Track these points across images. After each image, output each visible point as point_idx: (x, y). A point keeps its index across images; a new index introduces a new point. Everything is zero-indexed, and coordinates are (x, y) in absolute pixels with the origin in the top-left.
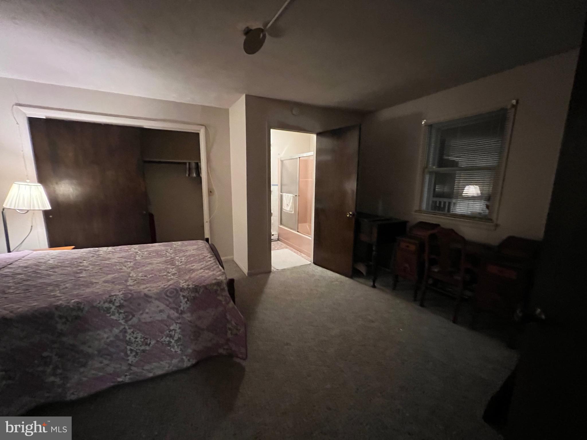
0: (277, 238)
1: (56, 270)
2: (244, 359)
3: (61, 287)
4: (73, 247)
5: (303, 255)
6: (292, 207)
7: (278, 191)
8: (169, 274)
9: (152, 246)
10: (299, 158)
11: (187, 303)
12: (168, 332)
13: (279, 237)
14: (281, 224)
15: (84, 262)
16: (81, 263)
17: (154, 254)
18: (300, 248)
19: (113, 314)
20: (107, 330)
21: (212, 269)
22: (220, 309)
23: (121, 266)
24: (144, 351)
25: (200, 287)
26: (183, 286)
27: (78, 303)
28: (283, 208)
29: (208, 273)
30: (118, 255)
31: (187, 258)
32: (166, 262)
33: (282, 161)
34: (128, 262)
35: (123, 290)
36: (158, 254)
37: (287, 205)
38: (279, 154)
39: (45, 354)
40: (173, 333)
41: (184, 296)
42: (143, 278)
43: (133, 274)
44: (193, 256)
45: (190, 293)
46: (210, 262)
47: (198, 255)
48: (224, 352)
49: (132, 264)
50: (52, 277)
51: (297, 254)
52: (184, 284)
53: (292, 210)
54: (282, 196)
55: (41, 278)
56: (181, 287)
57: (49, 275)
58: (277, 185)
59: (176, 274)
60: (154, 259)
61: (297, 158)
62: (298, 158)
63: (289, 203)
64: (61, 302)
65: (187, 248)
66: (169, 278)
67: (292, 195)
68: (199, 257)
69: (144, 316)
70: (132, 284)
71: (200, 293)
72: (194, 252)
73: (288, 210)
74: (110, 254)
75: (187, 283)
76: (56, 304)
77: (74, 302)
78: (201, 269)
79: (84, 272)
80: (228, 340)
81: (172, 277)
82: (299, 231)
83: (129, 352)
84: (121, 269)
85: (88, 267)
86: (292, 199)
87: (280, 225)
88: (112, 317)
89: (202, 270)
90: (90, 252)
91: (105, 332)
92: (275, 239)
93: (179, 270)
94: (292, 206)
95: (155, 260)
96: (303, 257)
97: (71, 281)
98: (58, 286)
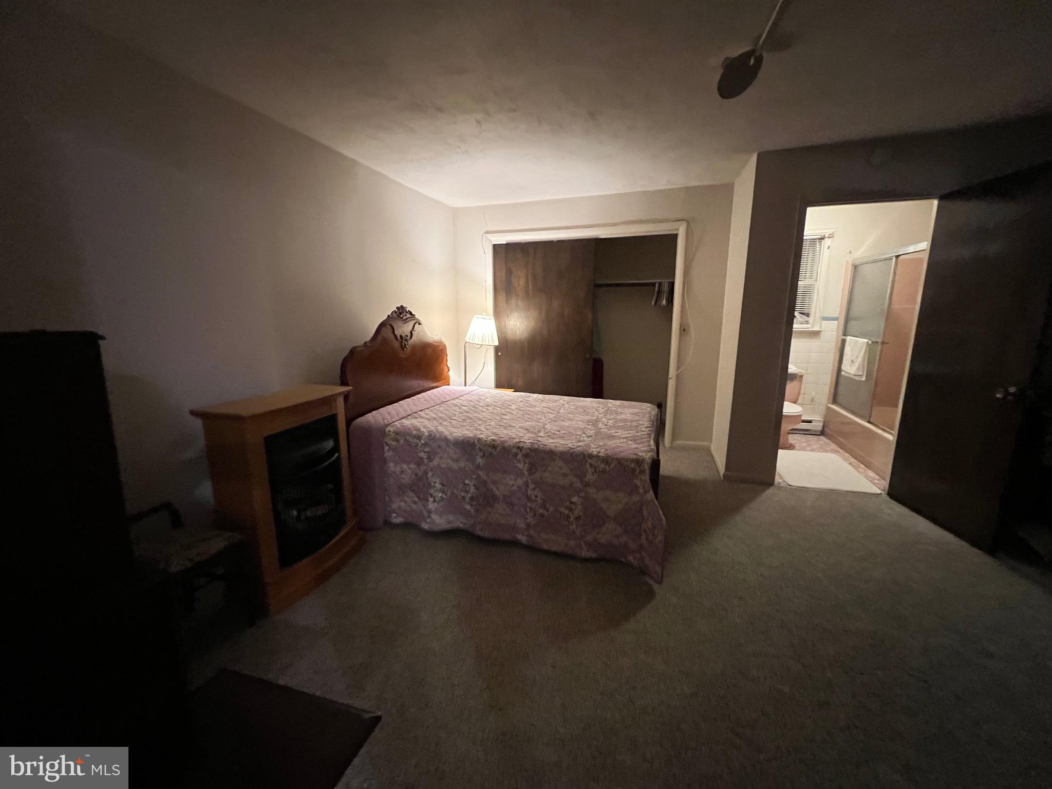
0: (820, 428)
1: (489, 408)
2: (660, 582)
3: (487, 424)
4: (513, 390)
5: (871, 474)
6: (863, 368)
7: (838, 331)
8: (584, 435)
9: (584, 401)
10: (897, 257)
11: (593, 475)
12: (568, 503)
13: (826, 429)
14: (835, 401)
15: (513, 405)
16: (510, 405)
17: (580, 410)
18: (868, 459)
19: (519, 462)
20: (512, 477)
21: (638, 442)
22: (636, 498)
23: (542, 416)
24: (542, 516)
25: (613, 459)
26: (593, 451)
27: (494, 440)
28: (843, 368)
29: (631, 445)
30: (544, 405)
31: (615, 422)
32: (589, 421)
33: (856, 267)
34: (550, 413)
35: (533, 439)
36: (585, 411)
37: (852, 361)
38: (850, 252)
39: (467, 482)
40: (574, 507)
41: (591, 465)
42: (556, 432)
43: (548, 427)
44: (625, 420)
45: (599, 462)
46: (643, 433)
47: (632, 421)
48: (635, 563)
49: (553, 415)
50: (484, 414)
51: (857, 468)
52: (594, 450)
53: (861, 374)
54: (844, 341)
55: (476, 412)
56: (590, 452)
57: (483, 411)
58: (836, 319)
59: (592, 436)
60: (577, 415)
61: (891, 259)
62: (894, 258)
63: (857, 357)
64: (482, 436)
65: (624, 410)
66: (582, 439)
67: (867, 340)
68: (631, 424)
69: (547, 474)
70: (542, 435)
71: (612, 466)
72: (629, 417)
73: (853, 373)
74: (537, 401)
75: (598, 450)
76: (479, 436)
77: (491, 439)
78: (624, 438)
79: (509, 415)
80: (641, 547)
81: (586, 438)
82: (871, 420)
83: (528, 509)
84: (541, 419)
85: (513, 410)
86: (864, 348)
87: (833, 404)
88: (518, 465)
89: (625, 440)
90: (521, 397)
91: (511, 479)
92: (815, 431)
93: (598, 433)
94: (863, 365)
95: (578, 417)
96: (867, 477)
97: (495, 421)
98: (485, 422)
